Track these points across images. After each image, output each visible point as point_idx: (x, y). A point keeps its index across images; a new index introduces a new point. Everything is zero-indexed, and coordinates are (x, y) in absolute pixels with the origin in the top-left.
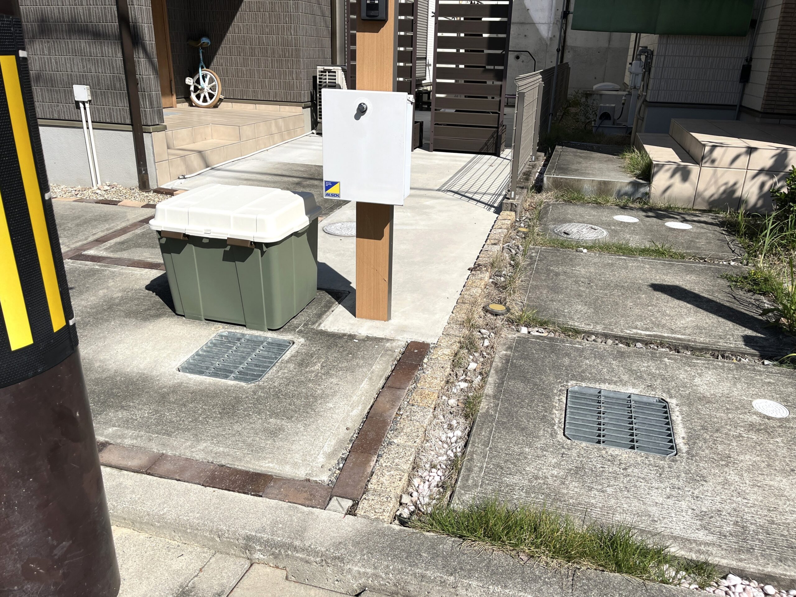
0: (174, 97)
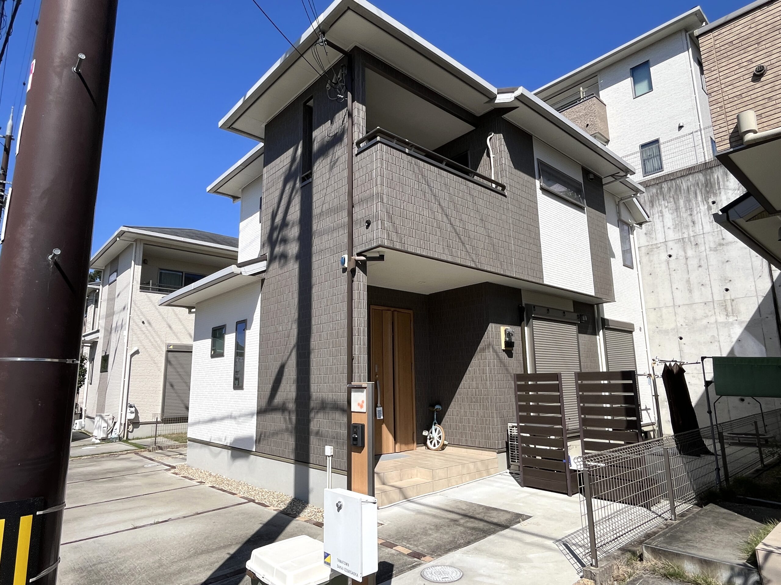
0: (415, 444)
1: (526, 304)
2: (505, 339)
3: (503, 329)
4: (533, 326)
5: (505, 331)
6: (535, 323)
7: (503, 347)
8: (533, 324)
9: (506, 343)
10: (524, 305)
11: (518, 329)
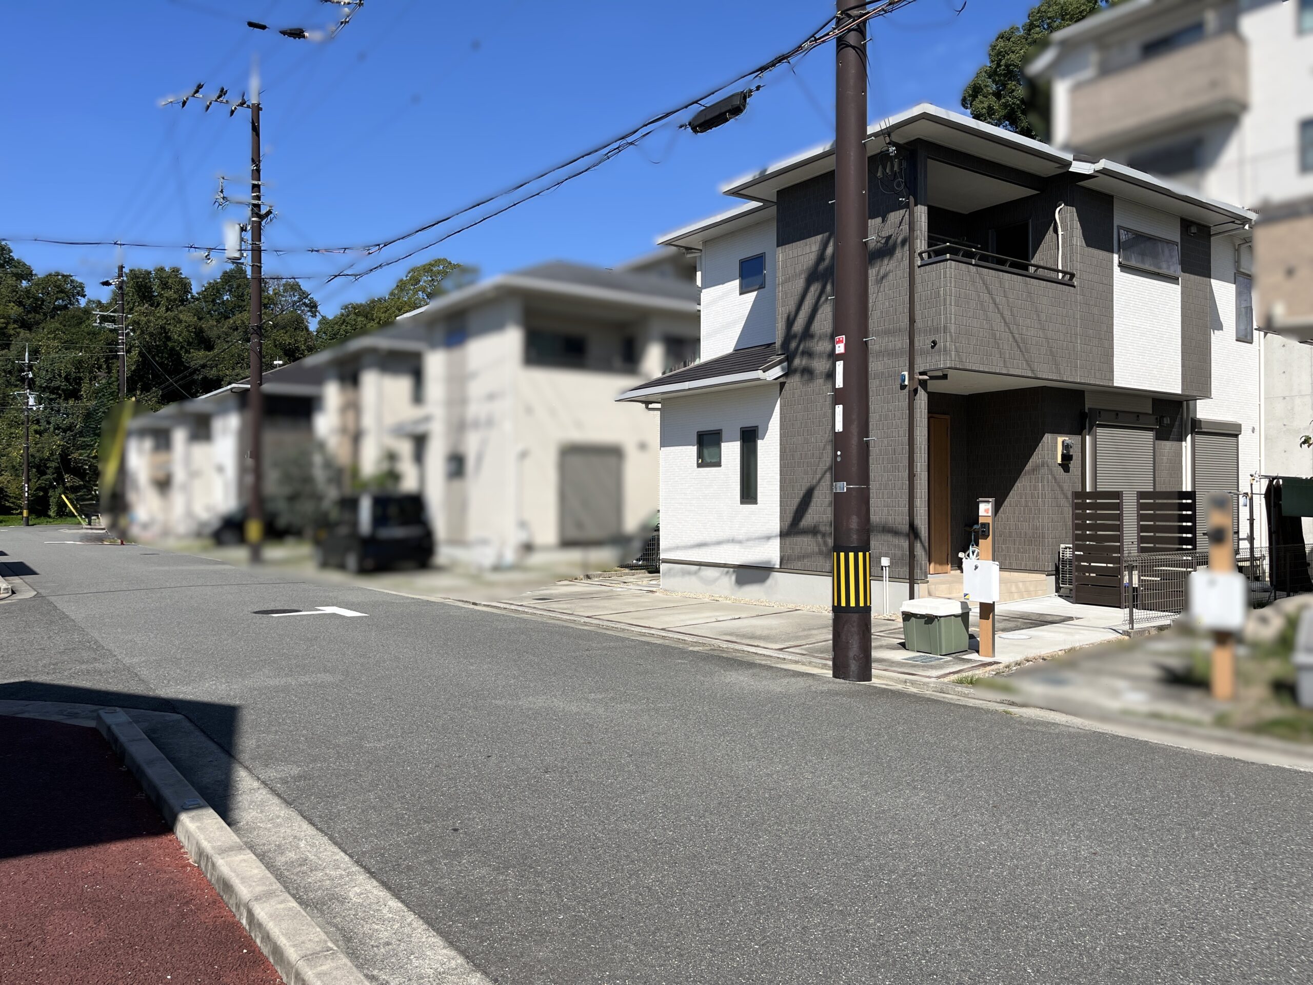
0: (950, 566)
1: (1089, 409)
2: (1063, 452)
3: (1060, 440)
4: (1096, 435)
5: (1063, 442)
6: (1099, 430)
7: (1059, 461)
8: (1096, 432)
9: (1063, 456)
10: (1087, 411)
11: (1078, 438)
